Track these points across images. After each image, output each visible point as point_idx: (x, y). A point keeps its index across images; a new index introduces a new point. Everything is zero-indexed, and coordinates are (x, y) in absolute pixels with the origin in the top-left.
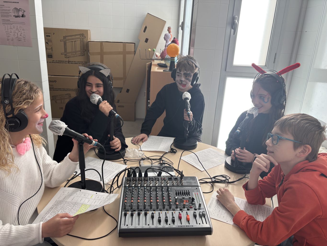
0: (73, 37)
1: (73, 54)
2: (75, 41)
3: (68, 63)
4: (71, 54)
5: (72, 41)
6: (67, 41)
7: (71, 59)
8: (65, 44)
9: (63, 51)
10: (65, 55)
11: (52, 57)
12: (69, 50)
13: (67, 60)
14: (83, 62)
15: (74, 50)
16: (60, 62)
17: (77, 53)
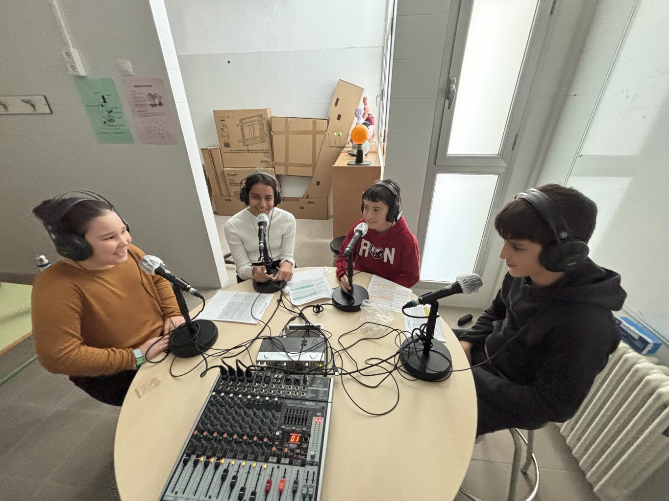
0: (251, 119)
1: (252, 141)
2: (253, 125)
3: (248, 152)
4: (249, 141)
5: (249, 124)
6: (244, 125)
7: (250, 148)
8: (242, 129)
9: (241, 138)
10: (244, 142)
11: (229, 146)
12: (247, 136)
13: (246, 148)
14: (264, 150)
15: (253, 136)
16: (238, 151)
17: (257, 139)
